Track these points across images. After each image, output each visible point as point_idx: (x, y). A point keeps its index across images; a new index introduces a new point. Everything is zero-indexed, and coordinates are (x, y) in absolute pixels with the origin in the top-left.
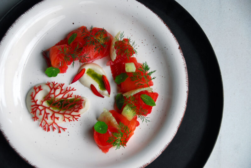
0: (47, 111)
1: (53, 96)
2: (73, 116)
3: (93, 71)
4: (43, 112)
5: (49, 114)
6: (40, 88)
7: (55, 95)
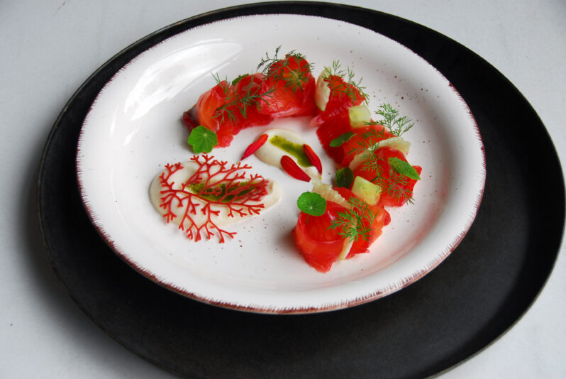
0: (194, 201)
1: (205, 176)
2: (250, 207)
3: (284, 140)
4: (185, 202)
5: (197, 205)
6: (178, 166)
7: (209, 175)
